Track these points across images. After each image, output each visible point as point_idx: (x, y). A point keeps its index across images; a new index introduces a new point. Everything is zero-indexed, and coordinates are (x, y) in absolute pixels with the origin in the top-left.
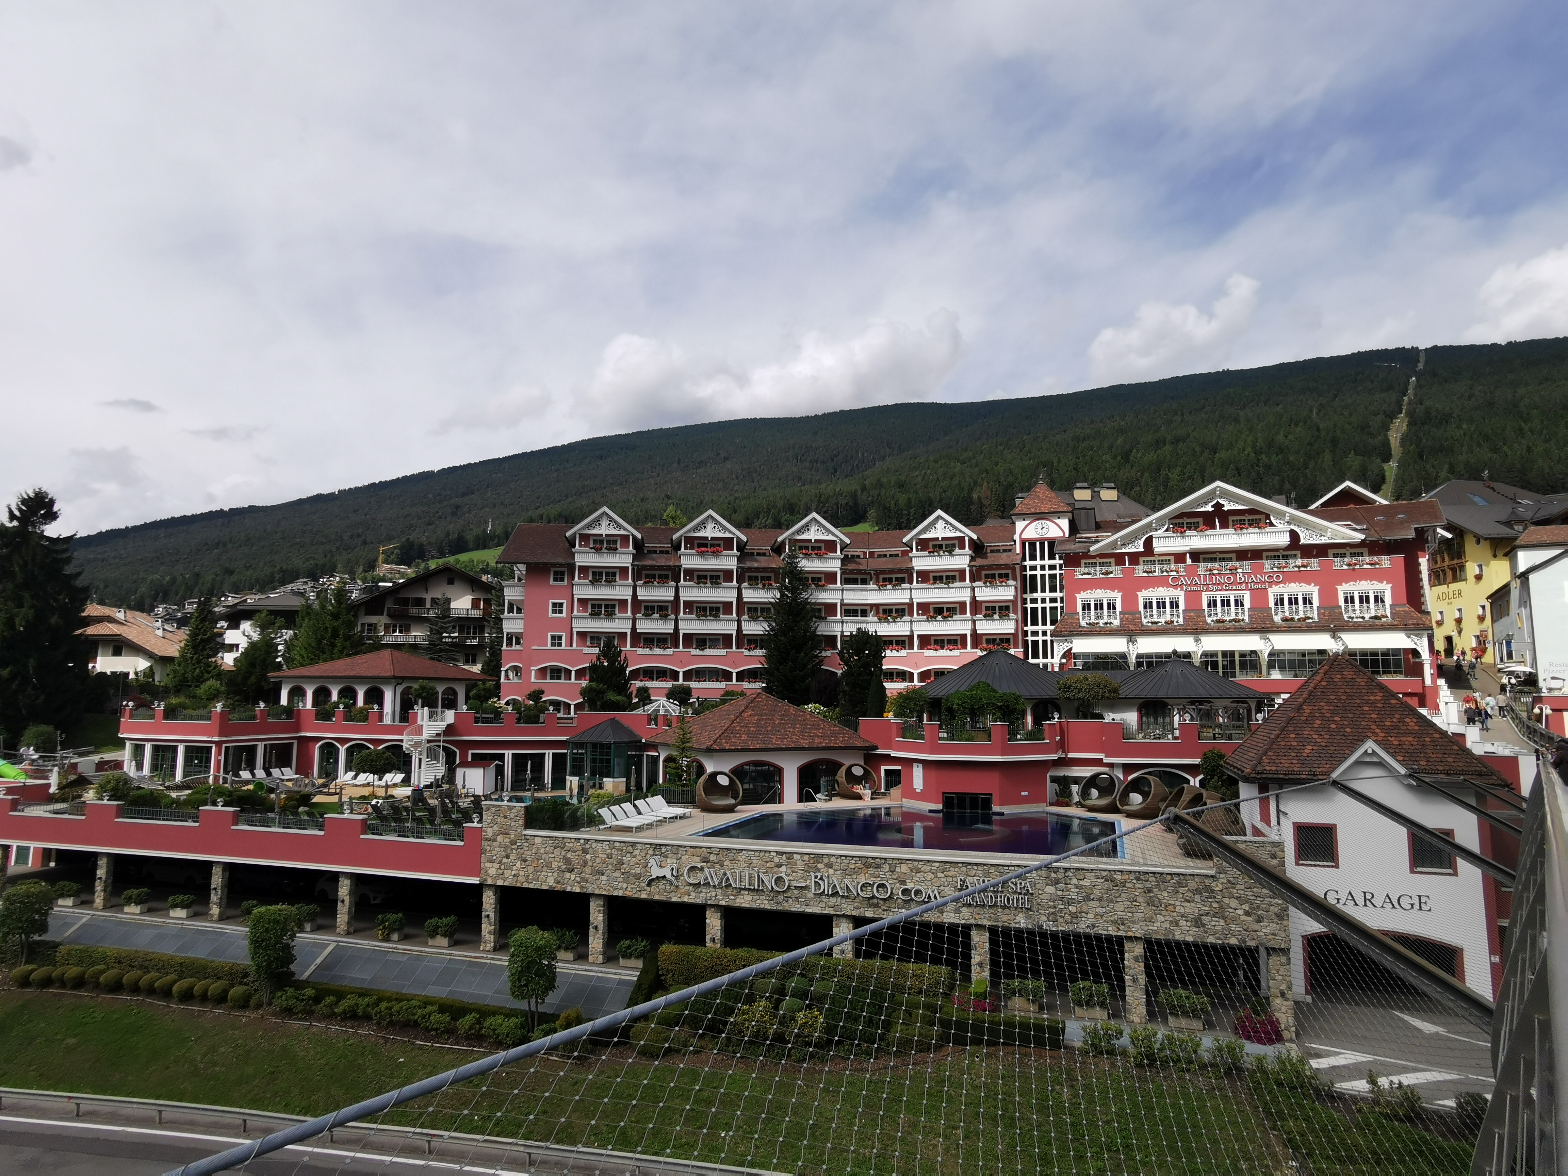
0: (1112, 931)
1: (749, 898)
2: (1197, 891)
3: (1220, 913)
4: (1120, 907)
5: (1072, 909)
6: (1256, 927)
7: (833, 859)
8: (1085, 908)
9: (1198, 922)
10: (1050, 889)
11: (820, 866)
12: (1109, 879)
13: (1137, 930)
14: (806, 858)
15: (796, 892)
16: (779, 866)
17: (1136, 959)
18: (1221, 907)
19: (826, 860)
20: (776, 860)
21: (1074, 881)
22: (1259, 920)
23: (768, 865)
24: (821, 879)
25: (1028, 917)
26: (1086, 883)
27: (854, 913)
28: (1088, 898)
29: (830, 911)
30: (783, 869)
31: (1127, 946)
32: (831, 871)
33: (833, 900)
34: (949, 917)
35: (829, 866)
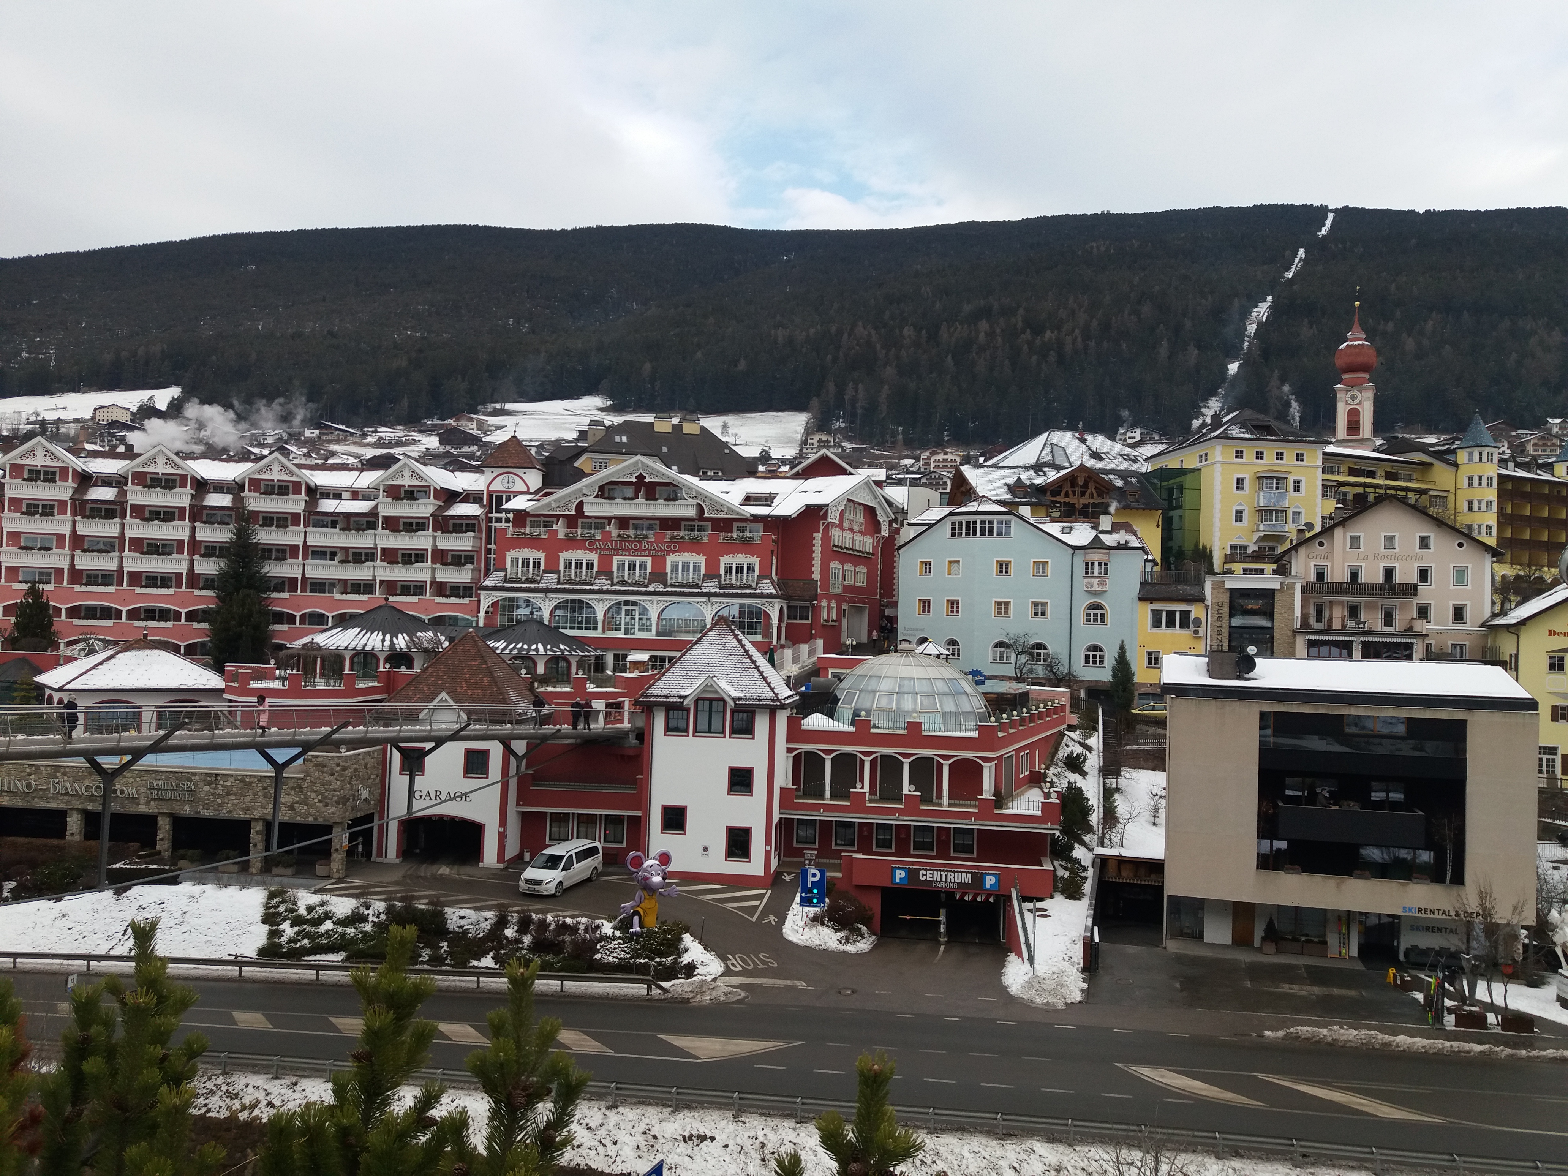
0: (242, 816)
1: (8, 798)
2: (292, 788)
3: (305, 802)
4: (247, 799)
5: (219, 801)
6: (324, 809)
7: (67, 770)
8: (226, 801)
9: (292, 808)
10: (207, 788)
11: (58, 774)
12: (242, 781)
13: (257, 814)
14: (49, 769)
15: (41, 793)
16: (30, 774)
17: (257, 833)
18: (306, 798)
19: (62, 770)
20: (28, 770)
21: (221, 783)
22: (326, 805)
23: (23, 774)
24: (58, 783)
25: (191, 806)
26: (229, 784)
27: (80, 807)
28: (228, 794)
29: (63, 806)
30: (33, 777)
31: (253, 824)
32: (66, 778)
33: (66, 798)
34: (143, 809)
35: (64, 774)
